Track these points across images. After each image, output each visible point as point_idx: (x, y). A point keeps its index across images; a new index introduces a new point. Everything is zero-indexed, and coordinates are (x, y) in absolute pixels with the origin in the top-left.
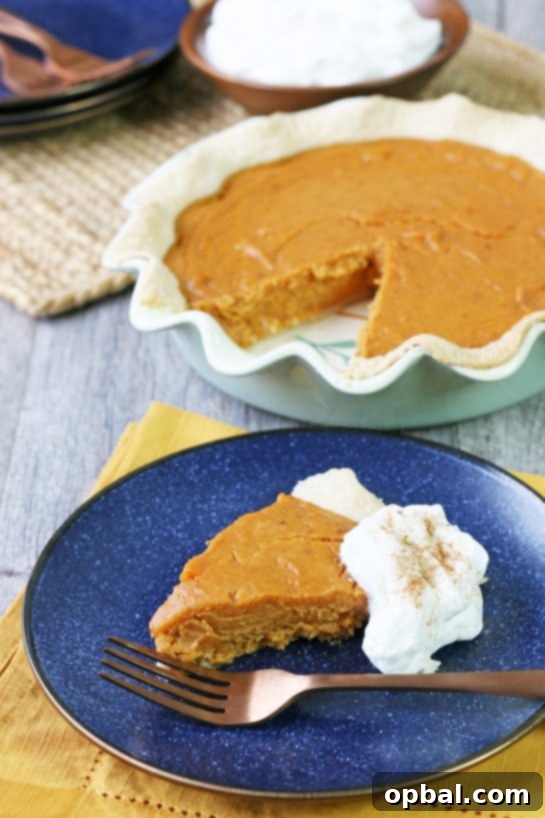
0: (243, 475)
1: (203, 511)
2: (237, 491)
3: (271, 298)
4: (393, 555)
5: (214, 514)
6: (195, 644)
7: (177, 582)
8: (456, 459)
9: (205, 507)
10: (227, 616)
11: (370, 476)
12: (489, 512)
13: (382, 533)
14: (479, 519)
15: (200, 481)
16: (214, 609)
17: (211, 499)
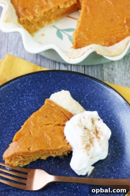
0: (34, 86)
1: (22, 100)
2: (33, 92)
3: (46, 15)
4: (81, 136)
5: (25, 101)
6: (17, 162)
7: (12, 142)
8: (102, 85)
9: (22, 98)
10: (27, 154)
11: (75, 88)
12: (112, 106)
13: (78, 127)
14: (109, 108)
15: (21, 89)
16: (23, 153)
17: (24, 95)
